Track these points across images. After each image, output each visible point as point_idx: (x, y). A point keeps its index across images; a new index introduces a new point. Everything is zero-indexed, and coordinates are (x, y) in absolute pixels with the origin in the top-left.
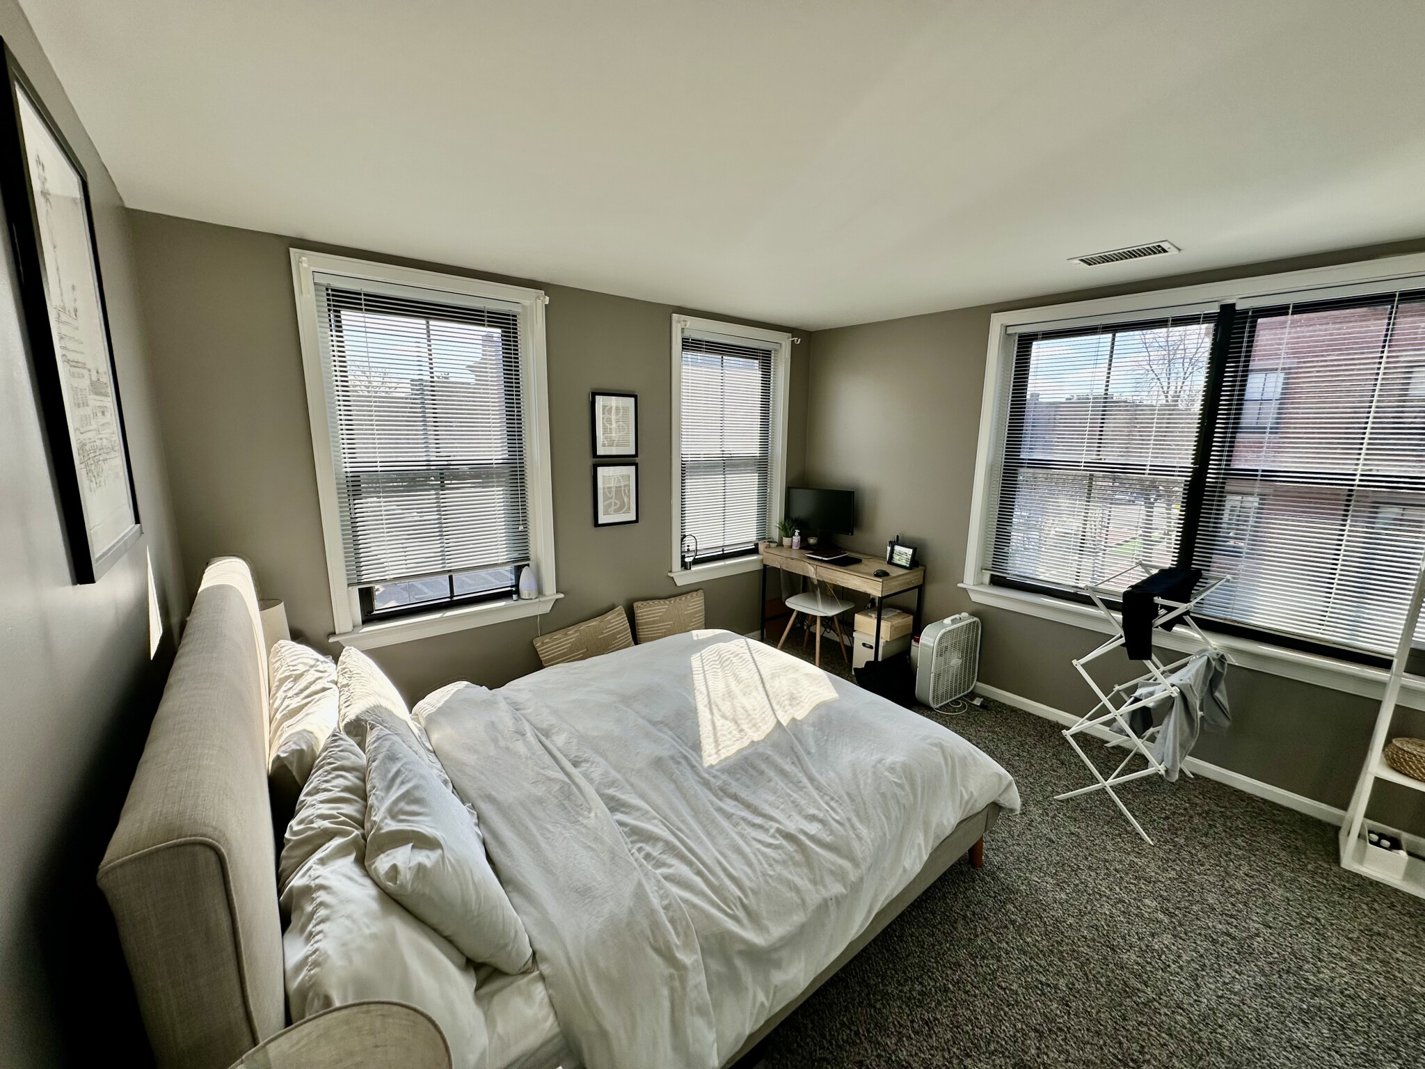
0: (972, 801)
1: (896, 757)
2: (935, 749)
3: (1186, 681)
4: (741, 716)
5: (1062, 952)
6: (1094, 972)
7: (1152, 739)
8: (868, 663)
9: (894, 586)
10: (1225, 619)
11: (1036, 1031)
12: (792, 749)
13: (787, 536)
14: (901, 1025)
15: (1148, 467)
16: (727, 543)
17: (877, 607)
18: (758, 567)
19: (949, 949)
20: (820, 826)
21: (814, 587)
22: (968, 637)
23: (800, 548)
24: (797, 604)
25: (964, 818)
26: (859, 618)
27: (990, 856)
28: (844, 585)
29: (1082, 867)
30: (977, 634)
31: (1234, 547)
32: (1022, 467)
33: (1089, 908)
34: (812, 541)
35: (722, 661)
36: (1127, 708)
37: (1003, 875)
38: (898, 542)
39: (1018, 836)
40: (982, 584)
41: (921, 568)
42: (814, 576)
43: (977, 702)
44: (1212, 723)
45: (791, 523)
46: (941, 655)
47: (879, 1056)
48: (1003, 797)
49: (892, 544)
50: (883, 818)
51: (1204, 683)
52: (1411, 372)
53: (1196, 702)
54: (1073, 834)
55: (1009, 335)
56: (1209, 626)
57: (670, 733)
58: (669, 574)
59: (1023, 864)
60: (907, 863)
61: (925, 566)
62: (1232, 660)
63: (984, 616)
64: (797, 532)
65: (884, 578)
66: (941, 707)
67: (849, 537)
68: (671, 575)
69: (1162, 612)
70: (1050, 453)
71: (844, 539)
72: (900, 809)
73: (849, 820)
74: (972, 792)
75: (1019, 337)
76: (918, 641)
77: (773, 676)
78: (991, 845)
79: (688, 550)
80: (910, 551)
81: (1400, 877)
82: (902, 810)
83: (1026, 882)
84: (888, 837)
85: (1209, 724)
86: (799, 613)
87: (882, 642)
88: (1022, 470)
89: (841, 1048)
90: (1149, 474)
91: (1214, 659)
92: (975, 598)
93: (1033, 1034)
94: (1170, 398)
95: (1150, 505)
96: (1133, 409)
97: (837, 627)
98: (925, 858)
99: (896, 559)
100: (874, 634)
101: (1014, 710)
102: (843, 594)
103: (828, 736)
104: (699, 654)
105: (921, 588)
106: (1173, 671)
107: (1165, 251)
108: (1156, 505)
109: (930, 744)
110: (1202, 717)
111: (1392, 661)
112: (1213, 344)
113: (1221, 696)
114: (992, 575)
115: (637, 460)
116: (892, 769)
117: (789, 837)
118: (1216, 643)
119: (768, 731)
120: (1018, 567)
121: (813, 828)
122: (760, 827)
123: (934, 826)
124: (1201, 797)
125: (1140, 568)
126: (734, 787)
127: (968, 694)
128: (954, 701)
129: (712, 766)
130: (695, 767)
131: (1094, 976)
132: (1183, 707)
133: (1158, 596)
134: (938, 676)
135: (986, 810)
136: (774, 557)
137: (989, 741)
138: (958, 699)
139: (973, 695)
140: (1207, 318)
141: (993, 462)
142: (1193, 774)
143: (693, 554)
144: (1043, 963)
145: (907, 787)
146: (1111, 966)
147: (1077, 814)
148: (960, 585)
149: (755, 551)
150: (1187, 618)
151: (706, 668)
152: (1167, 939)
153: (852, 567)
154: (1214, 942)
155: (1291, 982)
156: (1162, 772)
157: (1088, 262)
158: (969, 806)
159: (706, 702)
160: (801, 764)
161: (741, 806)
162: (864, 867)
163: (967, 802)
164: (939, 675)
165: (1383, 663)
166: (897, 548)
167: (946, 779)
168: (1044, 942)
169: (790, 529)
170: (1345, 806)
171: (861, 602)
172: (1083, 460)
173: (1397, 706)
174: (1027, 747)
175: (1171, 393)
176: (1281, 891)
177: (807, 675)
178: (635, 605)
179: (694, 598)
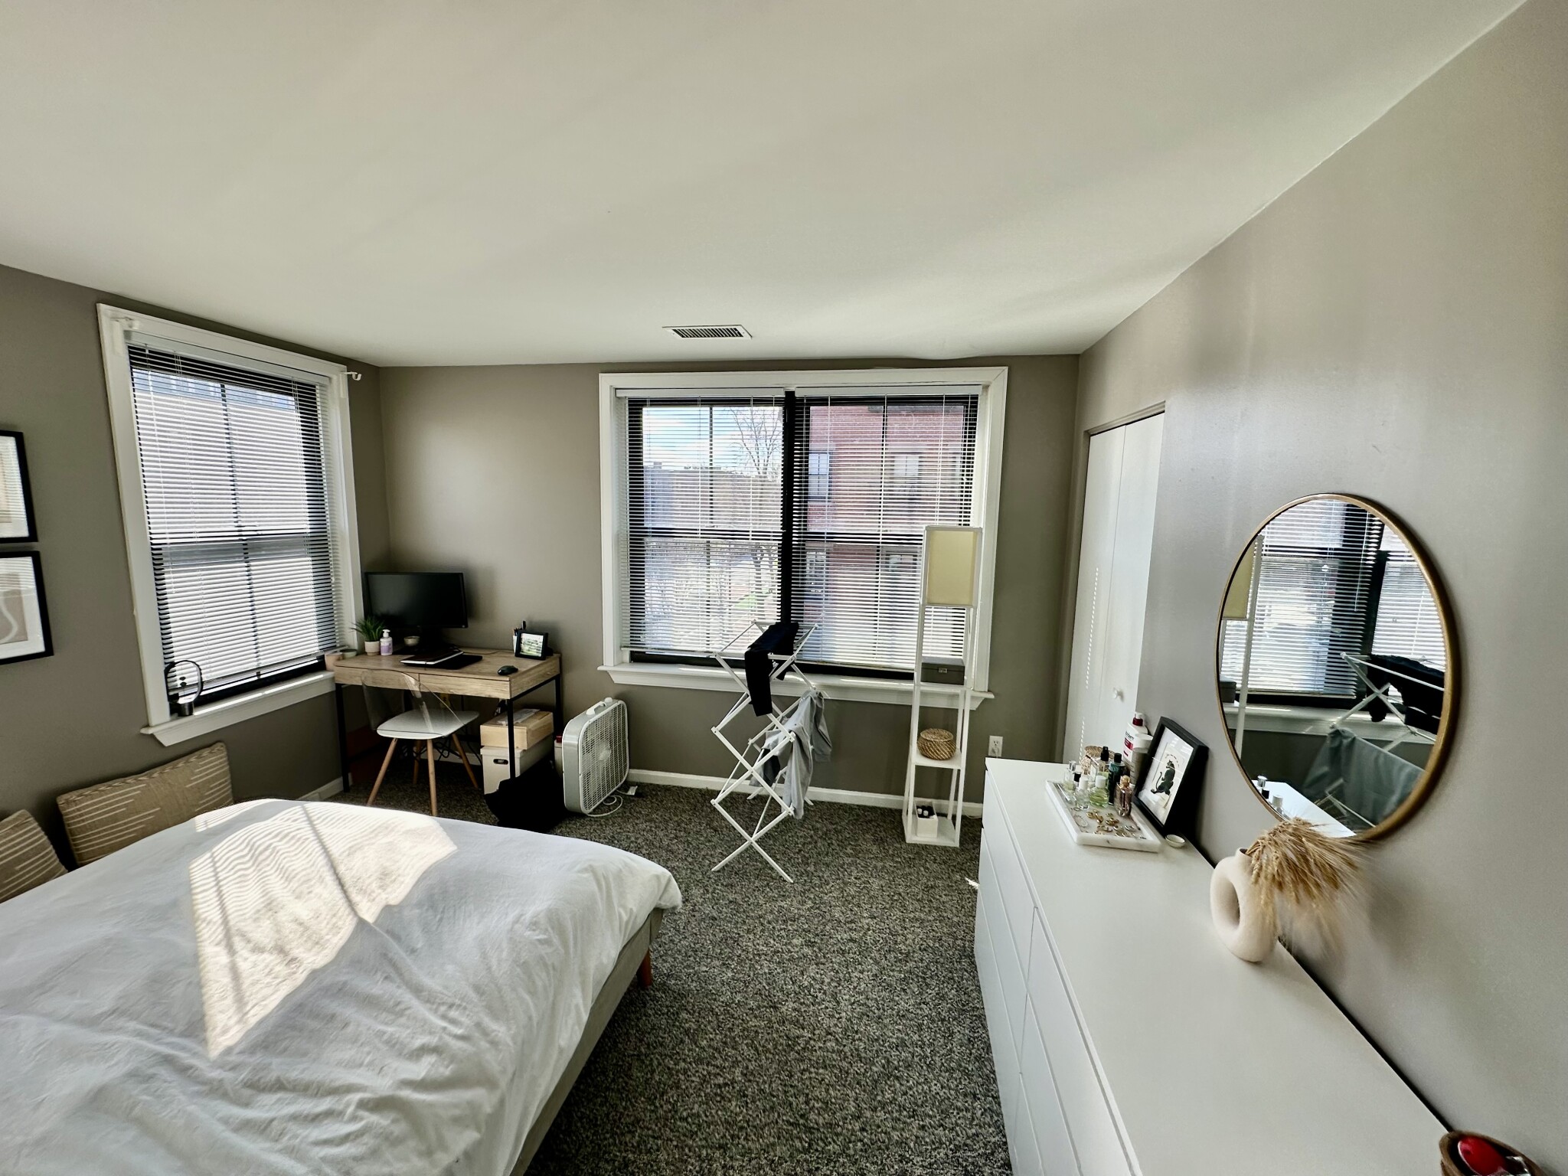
0: (633, 918)
1: (538, 906)
2: (586, 875)
3: (800, 725)
4: (291, 936)
5: (734, 1038)
6: (762, 1042)
7: (782, 781)
8: (502, 783)
9: (525, 683)
10: (819, 661)
11: (721, 1147)
12: (385, 955)
13: (371, 640)
15: (751, 533)
16: (263, 663)
17: (506, 710)
18: (328, 689)
19: (625, 1108)
20: (432, 1059)
21: (419, 702)
22: (615, 724)
23: (394, 653)
24: (393, 730)
25: (626, 942)
26: (485, 729)
27: (659, 966)
28: (460, 693)
29: (742, 934)
30: (624, 718)
31: (816, 595)
32: (647, 536)
33: (752, 974)
34: (411, 641)
35: (255, 855)
36: (760, 763)
37: (673, 982)
38: (525, 629)
39: (684, 928)
40: (623, 663)
41: (555, 655)
42: (416, 689)
43: (632, 792)
44: (820, 753)
45: (373, 621)
46: (588, 751)
48: (664, 898)
49: (519, 633)
50: (527, 997)
51: (811, 721)
52: (893, 457)
53: (807, 741)
54: (731, 902)
55: (619, 398)
56: (809, 669)
57: (133, 1025)
58: (146, 730)
59: (692, 959)
60: (563, 1042)
61: (559, 652)
62: (827, 695)
63: (628, 697)
64: (386, 632)
65: (511, 676)
66: (594, 810)
67: (463, 630)
68: (150, 731)
69: (775, 665)
70: (670, 521)
71: (457, 634)
72: (548, 973)
73: (478, 1025)
74: (631, 909)
75: (629, 401)
76: (560, 741)
77: (351, 852)
78: (659, 952)
79: (184, 685)
80: (540, 638)
81: (935, 835)
82: (552, 972)
83: (695, 978)
84: (535, 1020)
85: (818, 754)
86: (400, 741)
87: (517, 753)
88: (647, 539)
90: (753, 539)
91: (815, 698)
92: (617, 679)
94: (761, 471)
95: (757, 564)
96: (733, 477)
97: (458, 744)
98: (585, 1017)
99: (525, 649)
100: (507, 745)
101: (667, 789)
102: (461, 704)
103: (443, 912)
104: (208, 855)
105: (558, 679)
106: (789, 716)
107: (741, 336)
108: (762, 563)
109: (579, 872)
110: (813, 750)
111: (913, 674)
112: (784, 425)
113: (823, 729)
114: (632, 652)
115: (35, 546)
116: (534, 925)
117: (380, 1105)
118: (815, 682)
119: (342, 943)
120: (656, 639)
121: (420, 1070)
122: (329, 1114)
123: (592, 972)
124: (820, 820)
125: (755, 626)
126: (278, 1067)
127: (622, 785)
128: (608, 797)
129: (229, 1051)
130: (189, 1067)
131: (764, 1046)
132: (798, 746)
133: (771, 652)
134: (587, 776)
135: (649, 920)
136: (353, 671)
137: (647, 832)
138: (612, 794)
139: (627, 785)
140: (778, 402)
141: (618, 531)
142: (812, 801)
143: (196, 689)
144: (719, 1062)
145: (556, 940)
146: (775, 1025)
147: (735, 880)
148: (600, 668)
149: (320, 666)
150: (794, 667)
151: (222, 875)
152: (812, 970)
153: (468, 669)
154: (843, 953)
155: (893, 960)
156: (792, 813)
157: (681, 333)
158: (630, 927)
159: (220, 934)
160: (401, 975)
161: (289, 1096)
162: (503, 1083)
163: (627, 923)
164: (588, 774)
165: (907, 676)
166: (525, 637)
167: (601, 907)
168: (718, 1037)
169: (375, 630)
170: (902, 793)
171: (486, 710)
172: (700, 528)
173: (920, 707)
174: (683, 825)
175: (762, 466)
176: (877, 881)
177: (407, 832)
178: (61, 800)
179: (205, 758)
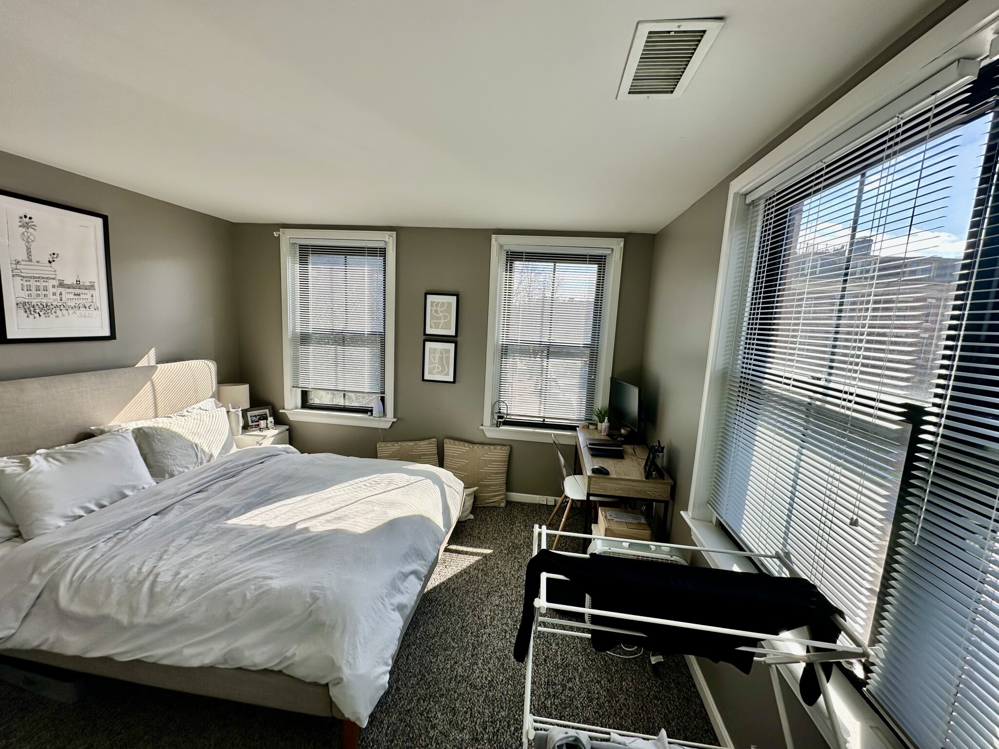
13: (600, 421)
16: (546, 415)
34: (624, 431)
55: (748, 205)
58: (481, 427)
65: (597, 476)
79: (500, 412)
105: (667, 504)
115: (456, 340)
169: (603, 415)
178: (446, 441)
179: (497, 450)
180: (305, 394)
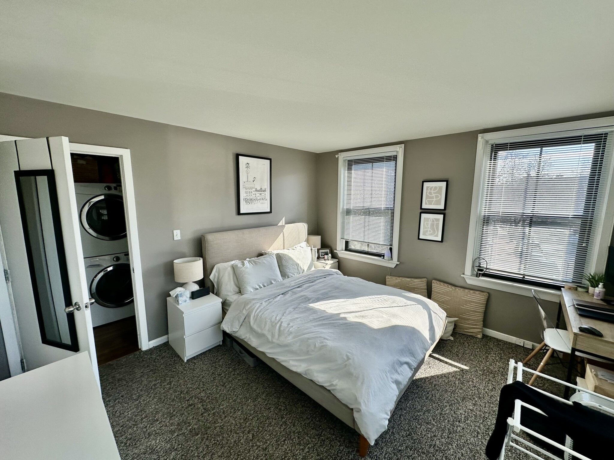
13: (592, 286)
14: (268, 400)
47: (259, 393)
64: (601, 285)
68: (462, 275)
79: (479, 266)
89: (262, 384)
93: (265, 446)
115: (445, 212)
178: (433, 281)
180: (347, 243)
